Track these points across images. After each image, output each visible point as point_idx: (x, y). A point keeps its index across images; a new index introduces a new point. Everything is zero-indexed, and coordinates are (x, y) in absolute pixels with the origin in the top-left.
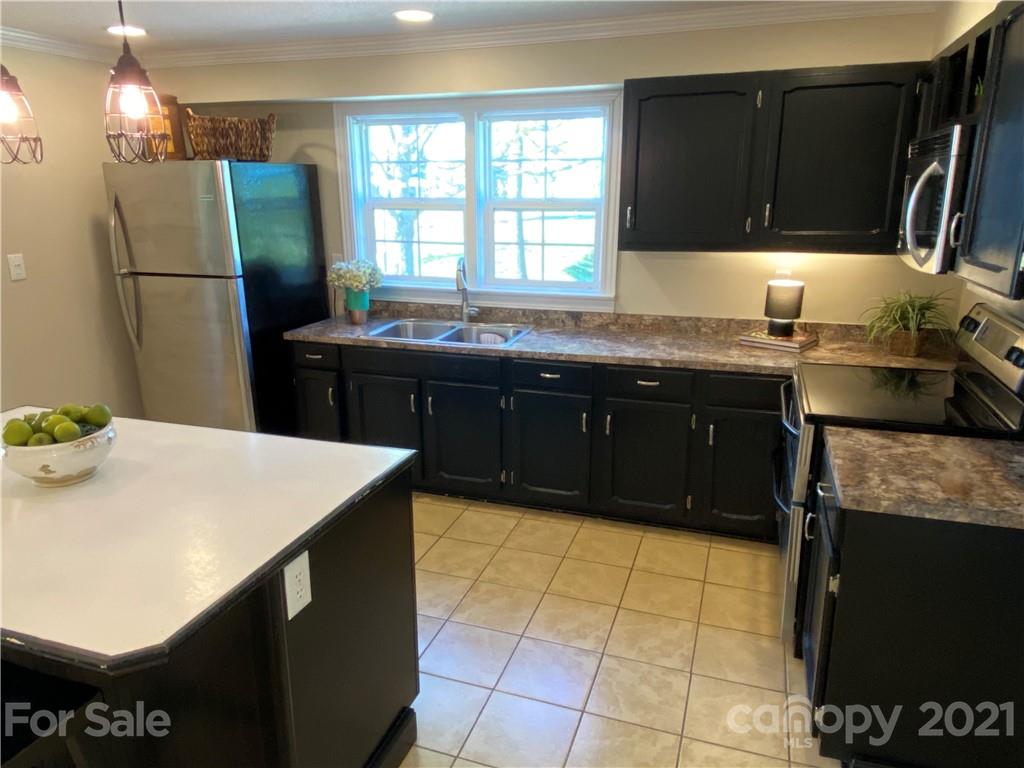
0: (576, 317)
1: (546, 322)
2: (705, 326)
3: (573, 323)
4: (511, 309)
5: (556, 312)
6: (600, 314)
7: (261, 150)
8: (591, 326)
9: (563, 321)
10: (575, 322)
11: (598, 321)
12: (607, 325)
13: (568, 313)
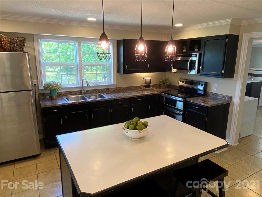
0: (108, 89)
1: (101, 92)
2: (133, 88)
3: (107, 91)
4: (93, 90)
5: (103, 89)
6: (113, 88)
7: (22, 48)
8: (111, 91)
9: (105, 91)
10: (108, 90)
11: (113, 90)
12: (115, 90)
13: (106, 89)
